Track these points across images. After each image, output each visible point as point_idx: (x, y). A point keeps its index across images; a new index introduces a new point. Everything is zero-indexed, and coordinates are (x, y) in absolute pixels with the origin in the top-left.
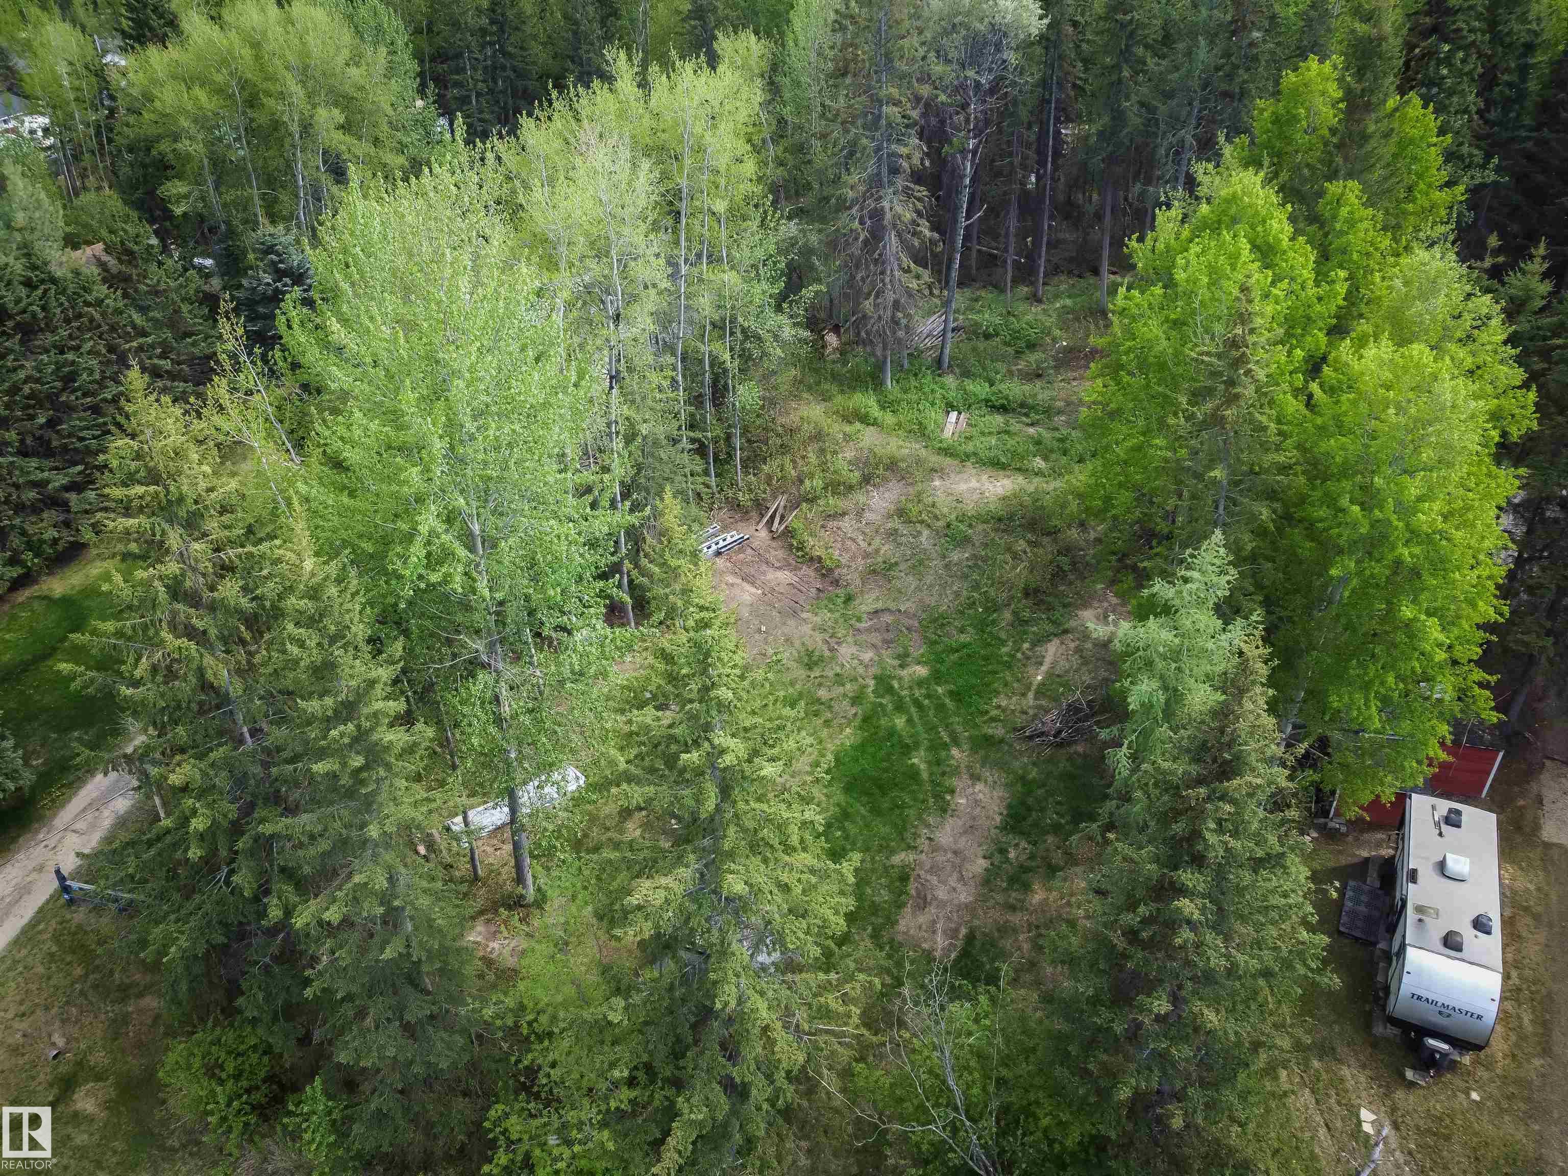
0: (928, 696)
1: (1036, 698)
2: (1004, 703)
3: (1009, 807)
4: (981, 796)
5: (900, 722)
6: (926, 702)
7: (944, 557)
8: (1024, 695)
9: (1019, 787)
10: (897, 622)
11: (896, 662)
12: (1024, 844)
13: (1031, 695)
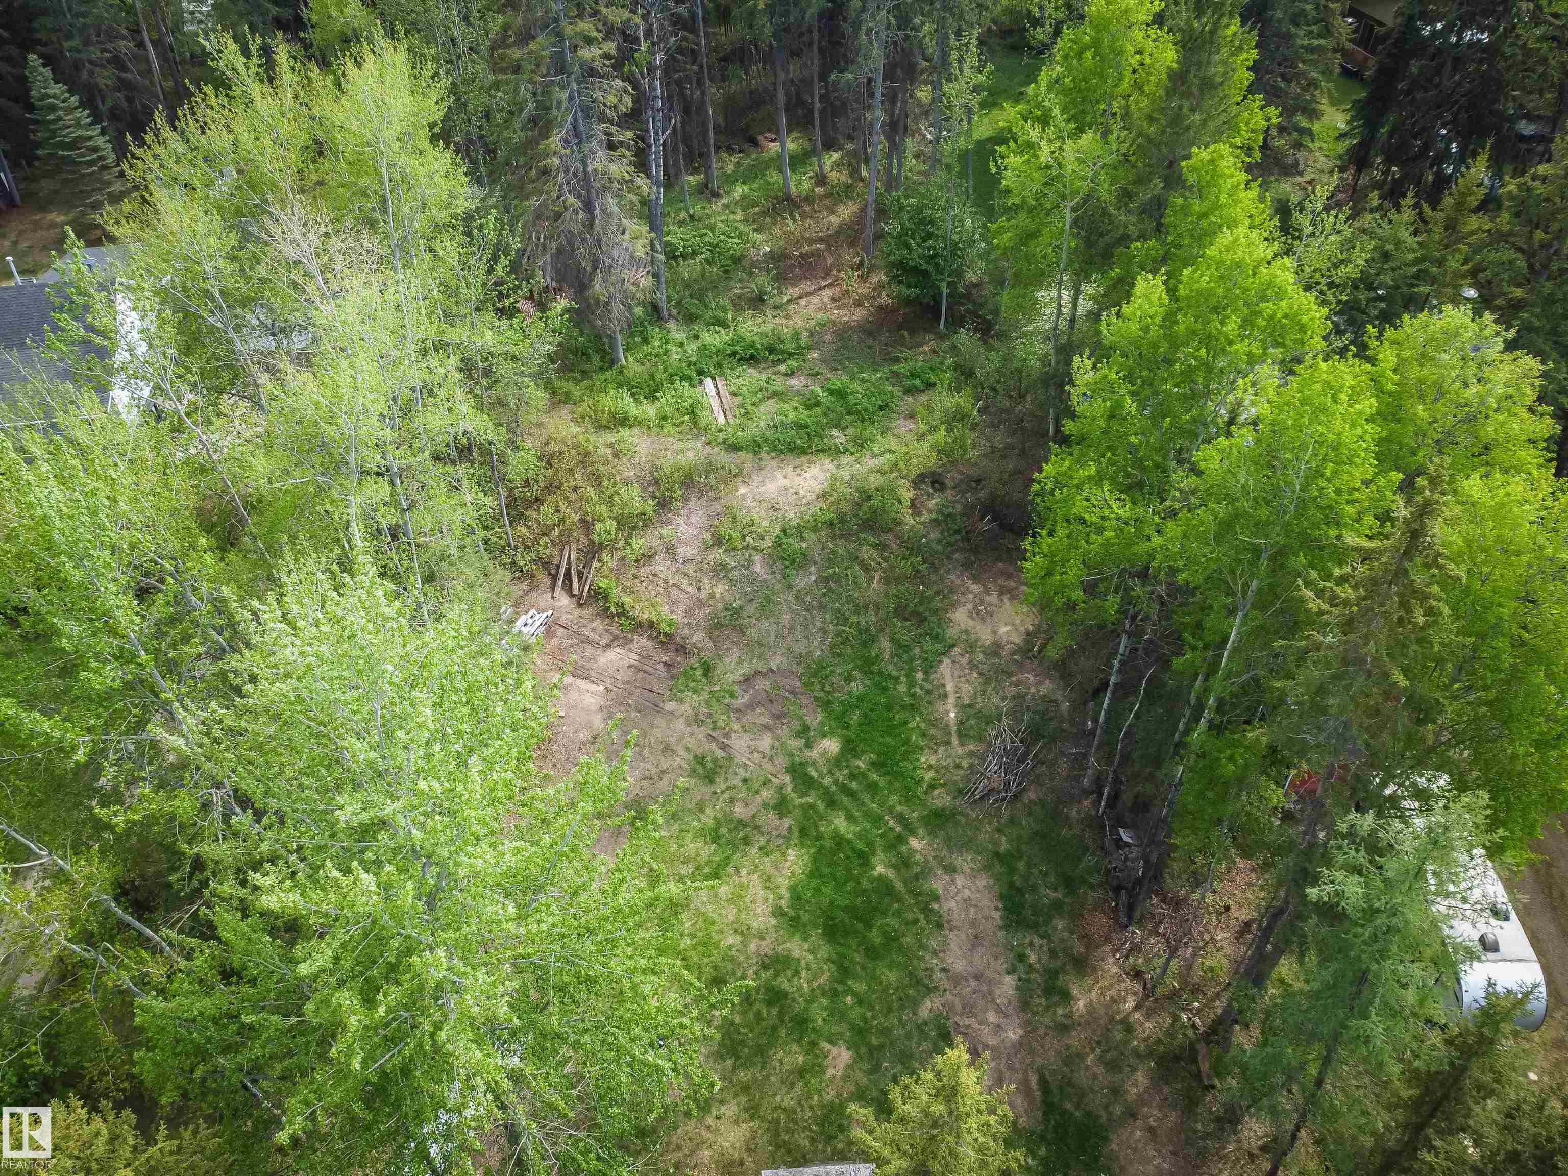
0: (853, 776)
1: (962, 744)
2: (933, 760)
3: (1002, 897)
4: (967, 893)
5: (840, 823)
6: (854, 785)
7: (789, 587)
8: (948, 743)
9: (998, 868)
10: (775, 686)
11: (801, 742)
12: (1037, 941)
13: (955, 740)
